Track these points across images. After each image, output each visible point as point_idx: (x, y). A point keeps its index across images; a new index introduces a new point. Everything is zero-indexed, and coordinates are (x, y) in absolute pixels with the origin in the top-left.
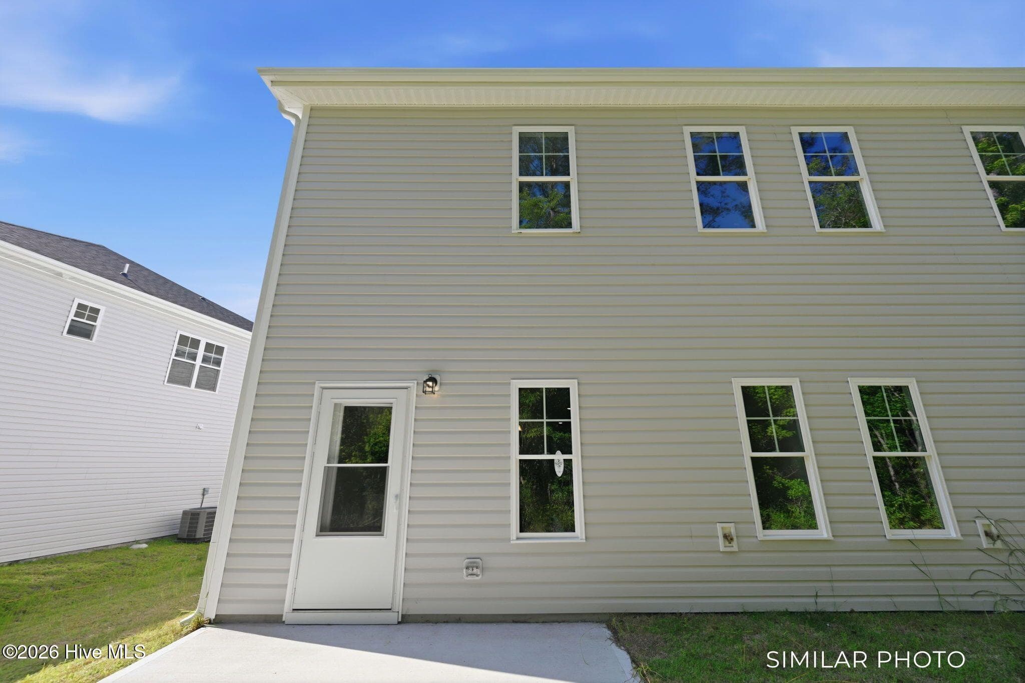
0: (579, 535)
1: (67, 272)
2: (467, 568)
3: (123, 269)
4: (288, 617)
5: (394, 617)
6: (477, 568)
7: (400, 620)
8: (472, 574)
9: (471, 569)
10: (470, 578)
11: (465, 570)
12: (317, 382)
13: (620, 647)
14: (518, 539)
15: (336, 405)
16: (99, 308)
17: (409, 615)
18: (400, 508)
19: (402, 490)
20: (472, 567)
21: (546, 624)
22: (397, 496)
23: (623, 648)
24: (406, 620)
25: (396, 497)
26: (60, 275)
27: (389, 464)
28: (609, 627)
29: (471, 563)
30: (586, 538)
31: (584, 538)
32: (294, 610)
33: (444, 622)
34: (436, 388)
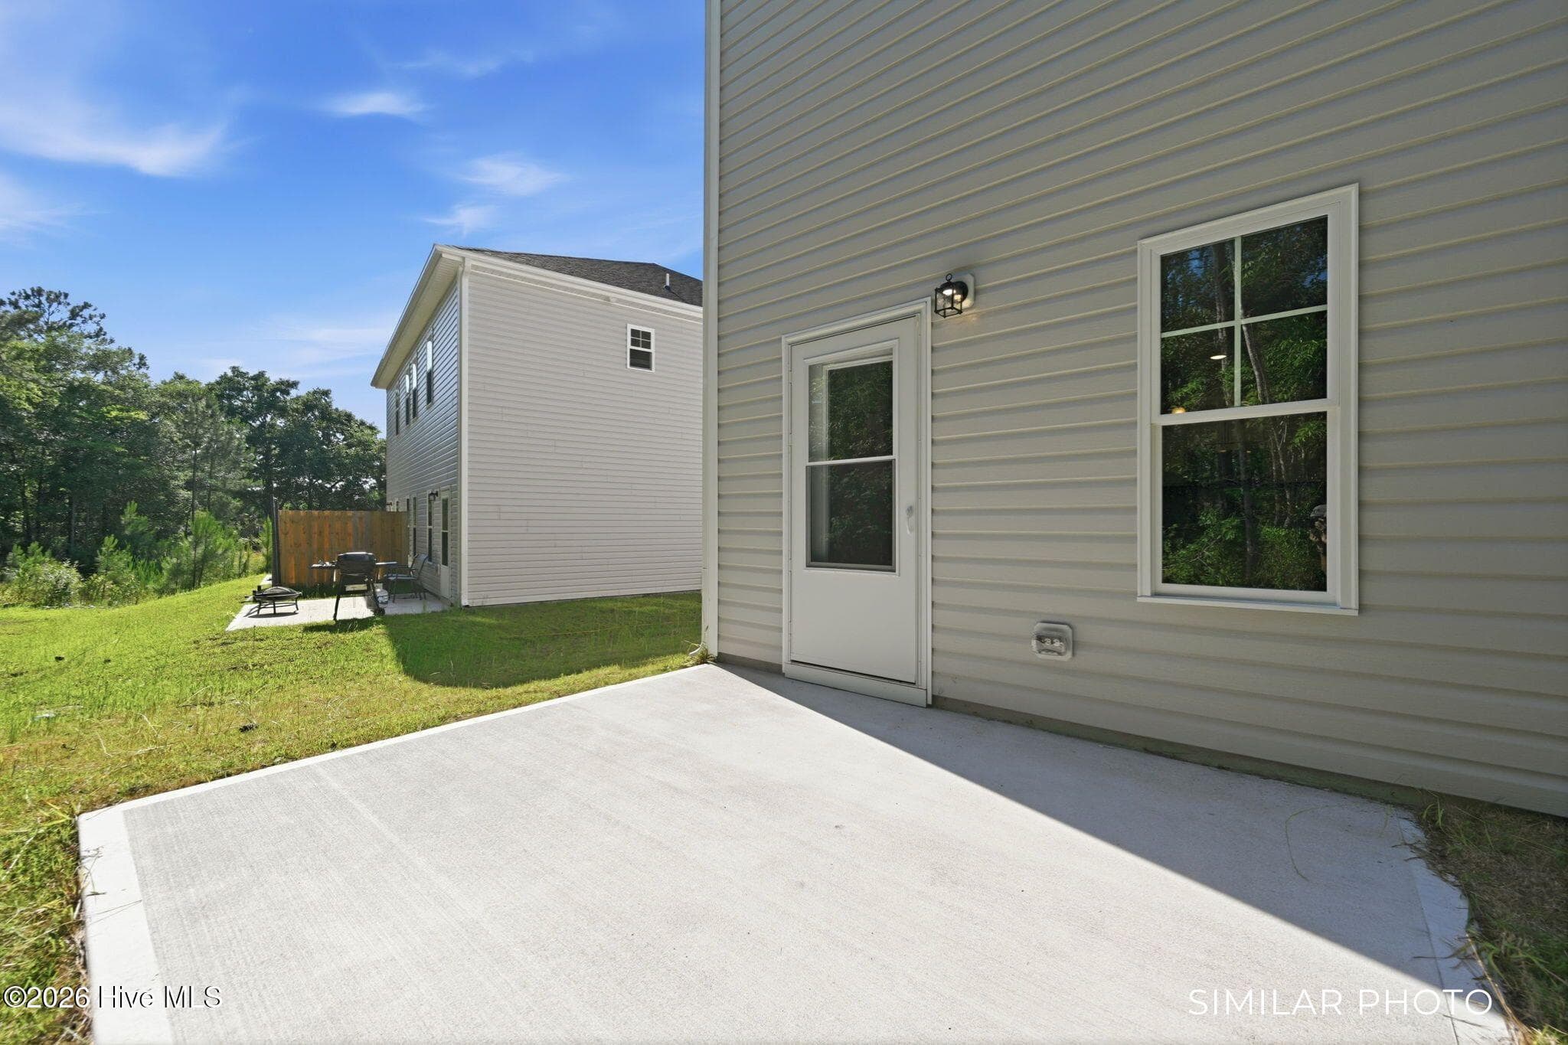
0: (1339, 599)
1: (613, 295)
2: (1040, 638)
3: (665, 282)
4: (787, 668)
5: (920, 696)
6: (1060, 639)
7: (930, 702)
8: (1049, 651)
9: (1048, 641)
10: (1043, 656)
11: (1034, 643)
12: (783, 337)
13: (1441, 874)
14: (1156, 594)
15: (811, 368)
16: (648, 331)
17: (945, 699)
18: (917, 529)
19: (918, 497)
20: (1052, 638)
21: (1229, 772)
22: (910, 510)
23: (1451, 878)
24: (938, 703)
25: (908, 510)
26: (607, 299)
27: (894, 456)
28: (1427, 823)
29: (1046, 629)
30: (1362, 608)
31: (1354, 603)
32: (793, 661)
33: (1005, 721)
34: (967, 303)
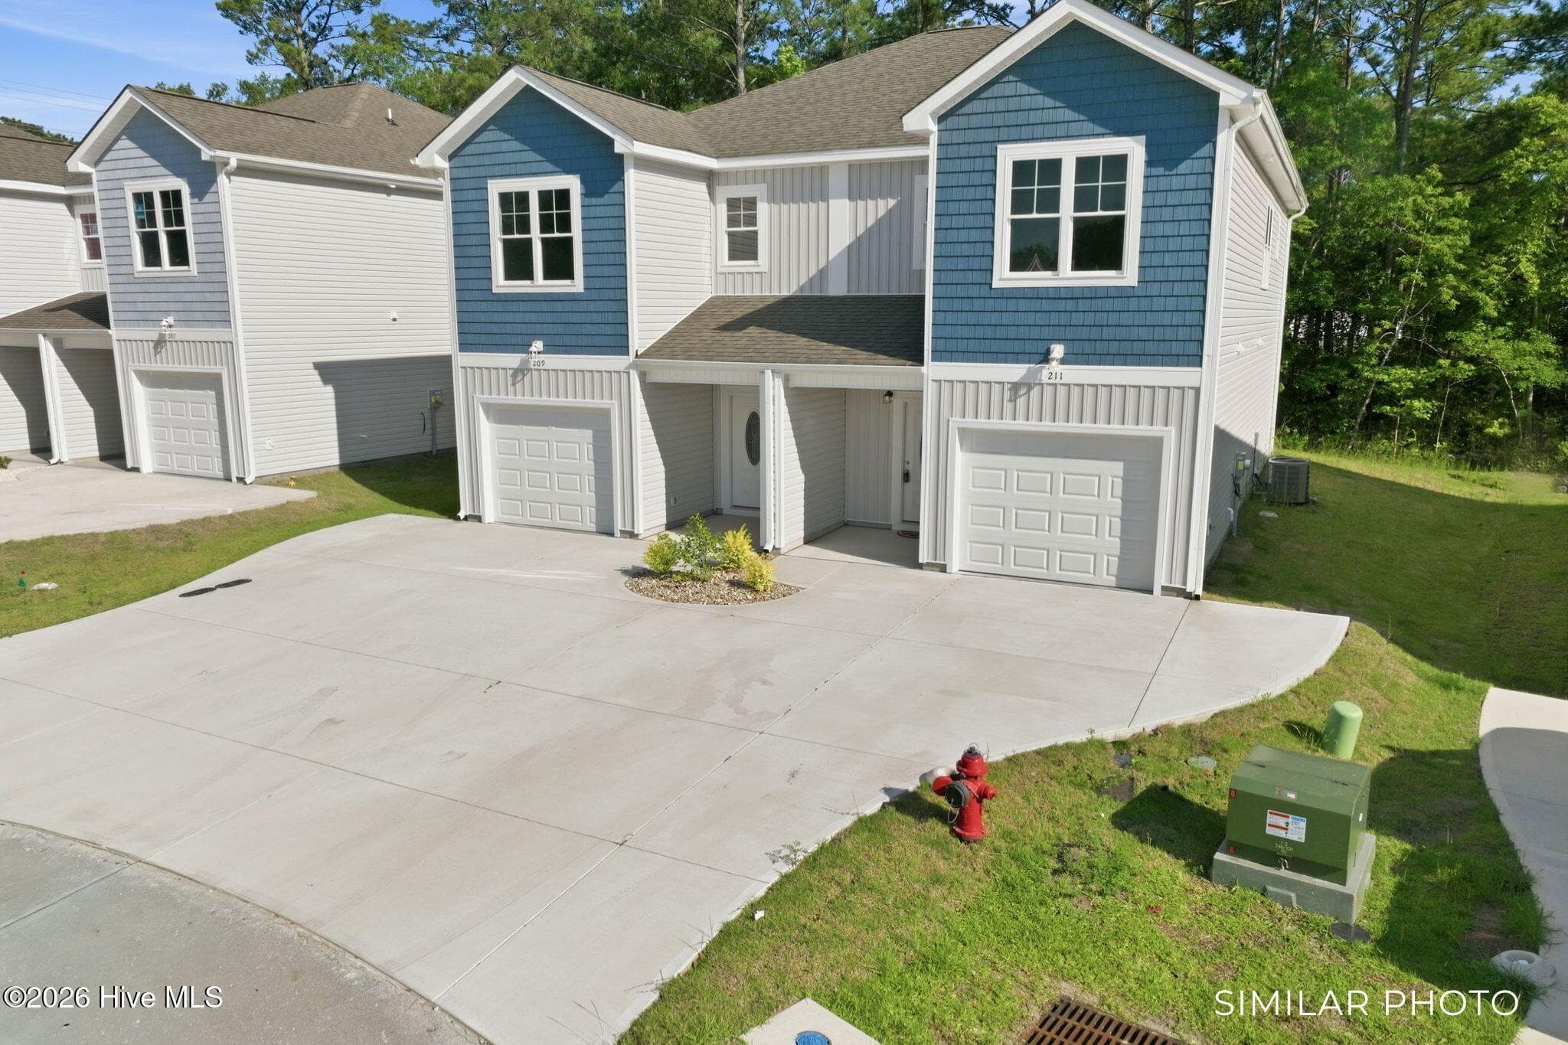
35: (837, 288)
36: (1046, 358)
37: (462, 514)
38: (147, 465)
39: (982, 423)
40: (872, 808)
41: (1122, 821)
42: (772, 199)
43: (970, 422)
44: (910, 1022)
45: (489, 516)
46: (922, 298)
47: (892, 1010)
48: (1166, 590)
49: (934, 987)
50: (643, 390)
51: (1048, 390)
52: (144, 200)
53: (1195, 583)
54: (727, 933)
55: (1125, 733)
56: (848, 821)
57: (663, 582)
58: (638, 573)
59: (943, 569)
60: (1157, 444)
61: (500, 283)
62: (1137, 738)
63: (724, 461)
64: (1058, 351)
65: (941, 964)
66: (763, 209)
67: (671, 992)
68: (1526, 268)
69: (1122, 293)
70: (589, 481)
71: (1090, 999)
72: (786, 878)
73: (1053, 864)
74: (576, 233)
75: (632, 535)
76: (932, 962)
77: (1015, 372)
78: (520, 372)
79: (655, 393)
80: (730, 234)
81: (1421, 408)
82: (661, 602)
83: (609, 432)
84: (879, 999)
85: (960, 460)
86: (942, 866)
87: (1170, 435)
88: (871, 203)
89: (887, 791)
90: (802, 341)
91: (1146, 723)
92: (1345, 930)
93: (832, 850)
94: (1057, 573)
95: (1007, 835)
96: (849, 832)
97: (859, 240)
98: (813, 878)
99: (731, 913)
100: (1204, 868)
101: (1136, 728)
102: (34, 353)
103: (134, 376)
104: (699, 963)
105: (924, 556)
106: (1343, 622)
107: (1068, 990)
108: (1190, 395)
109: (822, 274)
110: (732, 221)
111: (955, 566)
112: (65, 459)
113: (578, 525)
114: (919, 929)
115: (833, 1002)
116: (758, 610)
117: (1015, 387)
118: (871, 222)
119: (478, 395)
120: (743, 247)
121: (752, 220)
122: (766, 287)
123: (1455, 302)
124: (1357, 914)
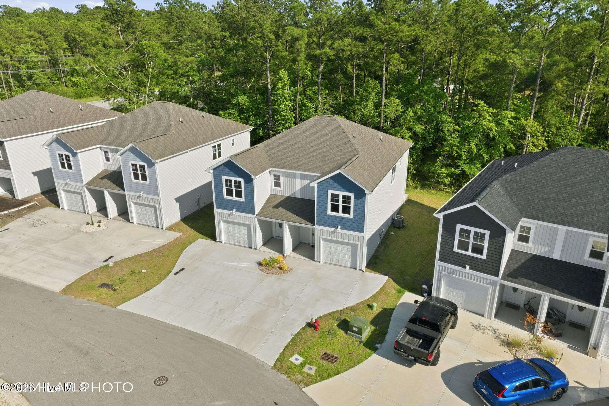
35: (298, 196)
36: (337, 228)
37: (217, 241)
38: (135, 221)
39: (326, 237)
40: (304, 326)
41: (338, 326)
42: (284, 176)
43: (324, 237)
44: (308, 356)
45: (223, 241)
46: (314, 201)
47: (306, 355)
48: (359, 270)
49: (310, 351)
50: (258, 221)
51: (338, 234)
52: (134, 166)
53: (364, 268)
54: (287, 346)
55: (342, 308)
56: (301, 328)
57: (266, 268)
58: (260, 264)
59: (319, 262)
60: (357, 245)
61: (225, 196)
62: (344, 309)
63: (274, 229)
64: (339, 227)
65: (311, 349)
66: (281, 178)
67: (281, 354)
68: (473, 146)
69: (350, 219)
70: (246, 237)
71: (329, 352)
72: (293, 338)
73: (328, 333)
74: (243, 189)
75: (256, 249)
76: (310, 348)
77: (332, 229)
78: (230, 215)
79: (260, 222)
80: (275, 182)
81: (447, 181)
82: (266, 274)
83: (251, 229)
84: (304, 354)
85: (322, 242)
86: (313, 334)
87: (359, 244)
88: (305, 181)
89: (306, 322)
90: (291, 214)
91: (346, 307)
92: (361, 342)
93: (299, 333)
94: (340, 264)
95: (322, 329)
96: (301, 330)
97: (302, 188)
98: (296, 338)
99: (286, 344)
100: (346, 333)
101: (344, 307)
102: (102, 193)
103: (132, 203)
104: (284, 351)
105: (316, 259)
106: (387, 278)
107: (326, 351)
108: (362, 238)
109: (295, 193)
110: (275, 179)
111: (321, 261)
112: (112, 218)
113: (244, 245)
114: (309, 344)
115: (299, 354)
116: (285, 276)
117: (332, 232)
118: (305, 184)
119: (220, 218)
120: (277, 184)
121: (279, 180)
122: (282, 193)
123: (456, 155)
124: (363, 340)
